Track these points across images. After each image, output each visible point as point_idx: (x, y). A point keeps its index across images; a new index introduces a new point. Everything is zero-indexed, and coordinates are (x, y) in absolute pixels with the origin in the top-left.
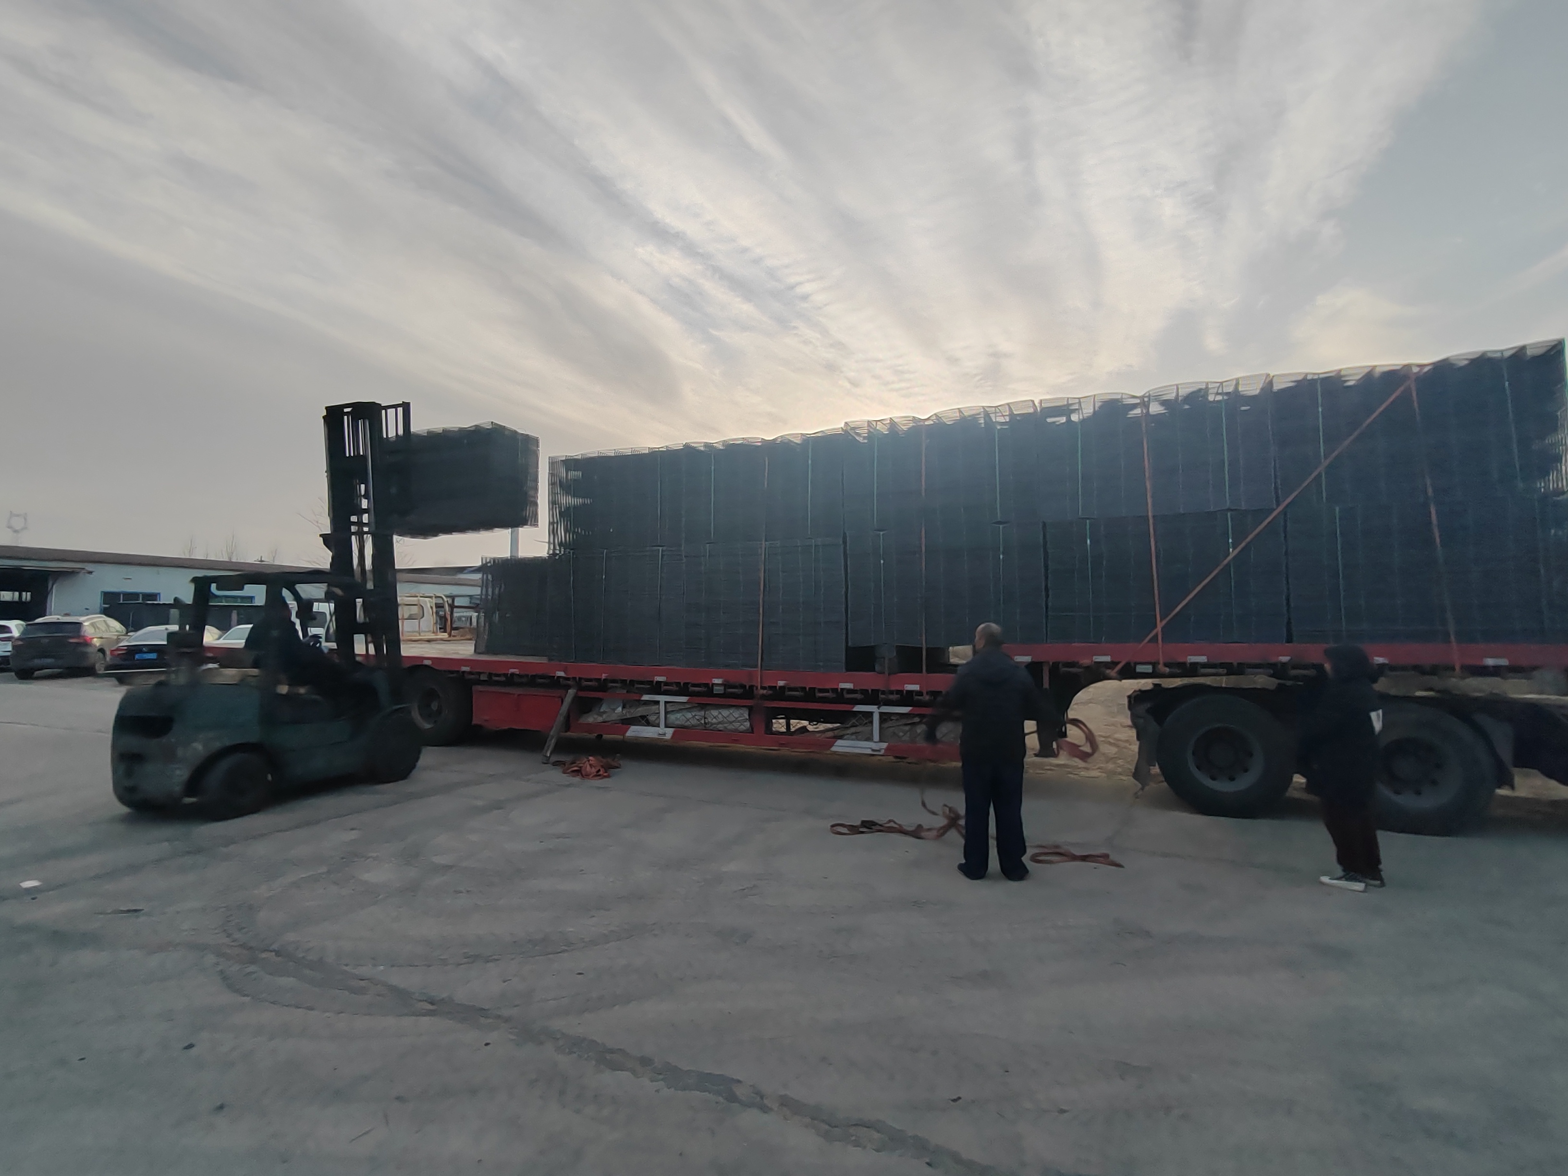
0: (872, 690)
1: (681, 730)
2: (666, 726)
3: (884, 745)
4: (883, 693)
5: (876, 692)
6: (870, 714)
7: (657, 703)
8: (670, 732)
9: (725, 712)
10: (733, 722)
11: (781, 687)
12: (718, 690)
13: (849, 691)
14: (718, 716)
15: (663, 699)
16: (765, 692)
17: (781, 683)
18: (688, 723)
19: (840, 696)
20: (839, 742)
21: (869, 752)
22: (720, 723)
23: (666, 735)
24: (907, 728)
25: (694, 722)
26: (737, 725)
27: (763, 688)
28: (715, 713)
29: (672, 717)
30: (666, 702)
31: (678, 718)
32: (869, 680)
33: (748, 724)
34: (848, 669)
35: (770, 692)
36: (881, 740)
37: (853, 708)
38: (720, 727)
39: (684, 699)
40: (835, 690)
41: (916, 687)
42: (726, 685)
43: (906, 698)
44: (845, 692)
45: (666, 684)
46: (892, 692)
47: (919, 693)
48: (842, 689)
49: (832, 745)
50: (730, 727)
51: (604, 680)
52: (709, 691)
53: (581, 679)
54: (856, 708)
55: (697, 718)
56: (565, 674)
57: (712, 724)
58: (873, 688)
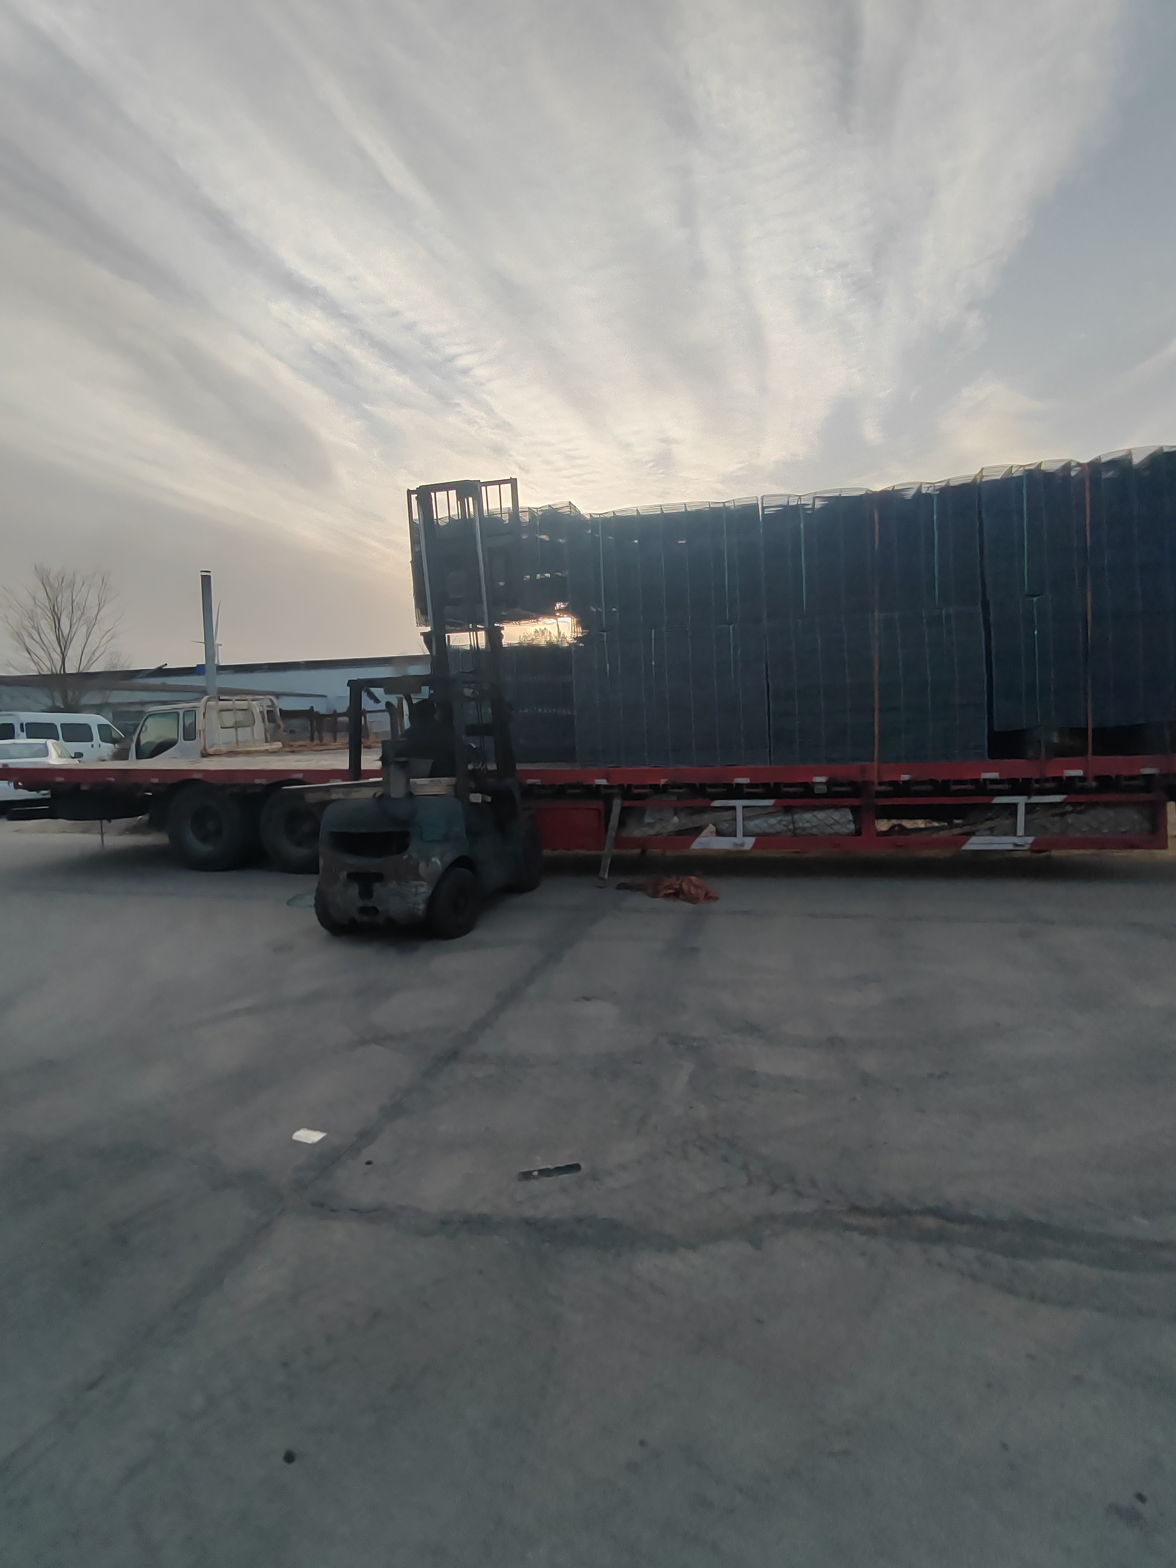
0: (1023, 779)
1: (762, 838)
2: (745, 835)
3: (1030, 839)
4: (1037, 781)
5: (1027, 781)
6: (1015, 806)
7: (733, 808)
8: (749, 843)
9: (821, 815)
10: (832, 824)
11: (904, 782)
12: (818, 790)
13: (993, 781)
14: (809, 820)
15: (739, 804)
16: (883, 788)
17: (905, 777)
18: (771, 831)
19: (982, 788)
20: (973, 839)
21: (1011, 847)
22: (814, 827)
23: (746, 845)
24: (1056, 819)
25: (780, 828)
26: (837, 828)
27: (881, 784)
28: (807, 816)
29: (753, 825)
30: (744, 807)
31: (760, 824)
32: (1019, 768)
33: (852, 827)
34: (992, 756)
35: (889, 788)
36: (1027, 834)
37: (992, 800)
38: (814, 831)
39: (769, 802)
40: (976, 781)
41: (1079, 773)
42: (829, 784)
43: (1064, 785)
44: (988, 783)
45: (749, 786)
46: (1047, 780)
47: (1082, 779)
48: (985, 780)
49: (964, 844)
50: (829, 830)
51: (663, 785)
52: (808, 790)
53: (629, 786)
54: (998, 800)
55: (784, 823)
56: (608, 780)
57: (804, 829)
58: (1024, 777)
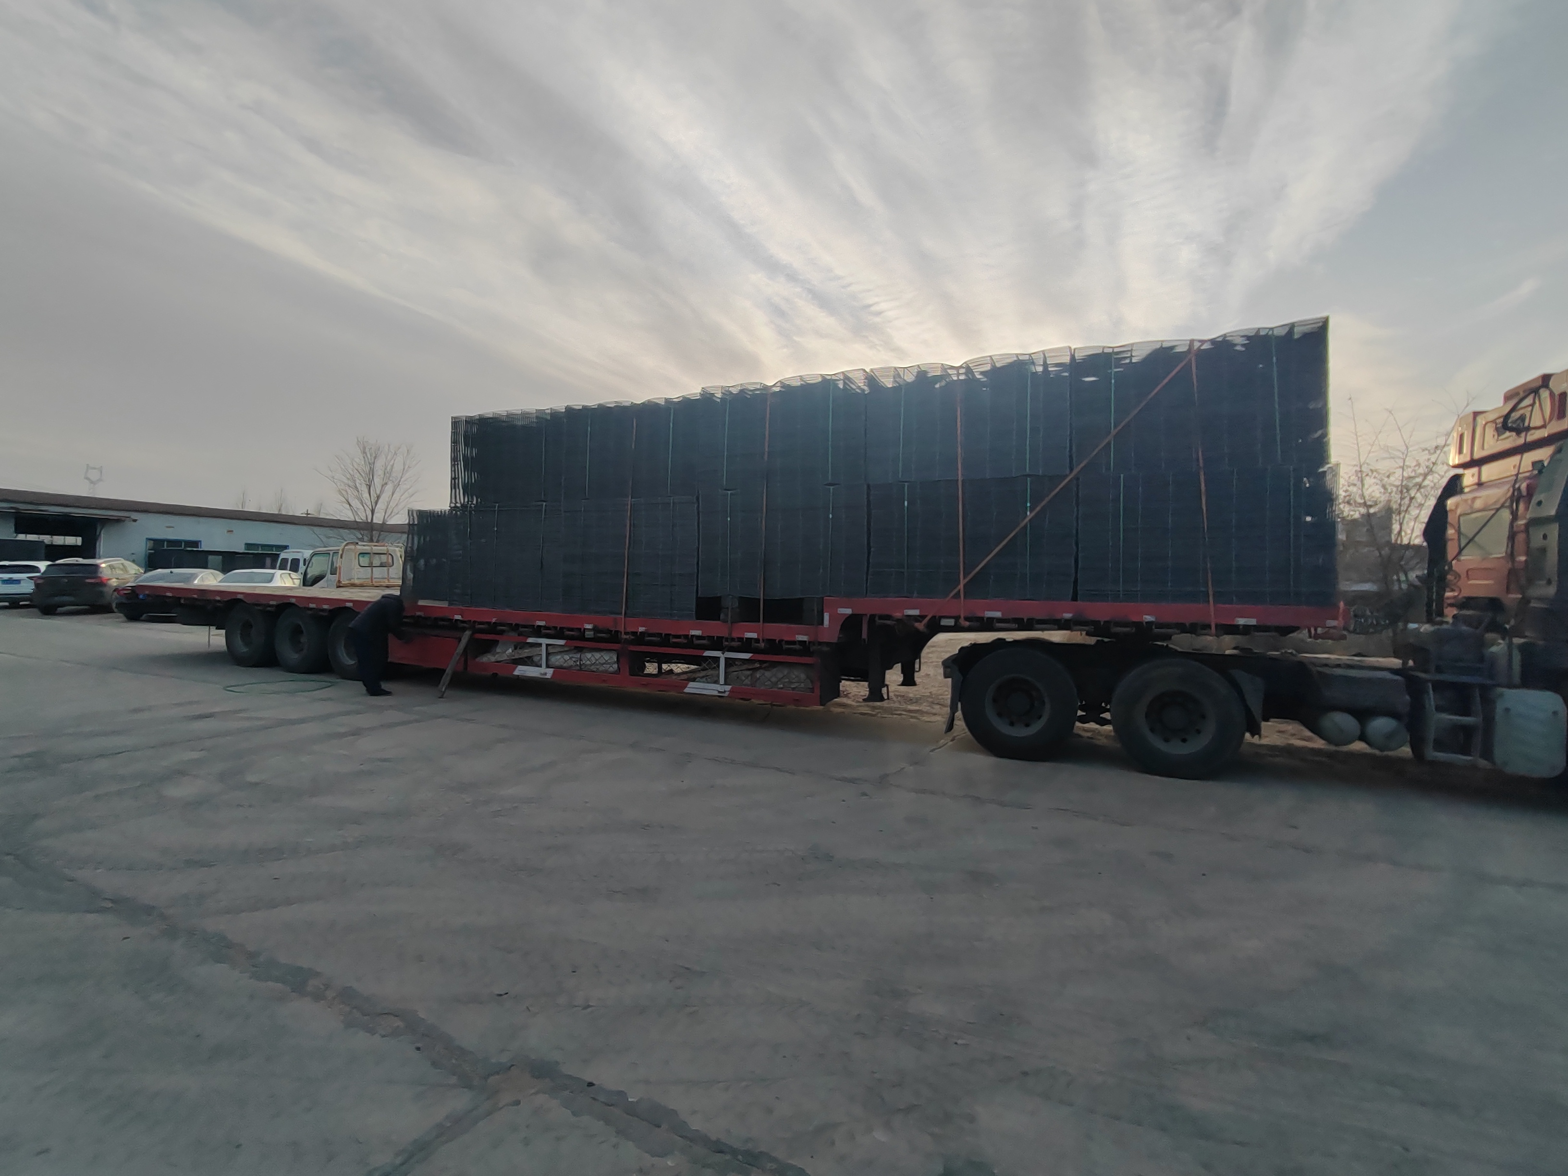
0: (717, 637)
1: (560, 670)
2: (548, 666)
3: (728, 688)
4: (727, 640)
5: (720, 638)
6: (717, 659)
7: (540, 645)
8: (550, 673)
9: (597, 655)
10: (604, 664)
11: (641, 633)
12: (589, 634)
13: (699, 638)
14: (591, 658)
15: (544, 641)
16: (628, 637)
17: (641, 629)
18: (566, 665)
19: (690, 642)
20: (691, 684)
21: (716, 693)
22: (592, 664)
23: (547, 675)
24: (749, 673)
25: (571, 663)
26: (607, 666)
27: (626, 633)
28: (589, 655)
29: (552, 659)
30: (547, 645)
31: (557, 660)
32: (716, 628)
33: (616, 666)
34: (698, 618)
35: (633, 637)
36: (726, 683)
37: (703, 652)
38: (592, 668)
39: (562, 642)
40: (686, 636)
41: (754, 635)
42: (595, 629)
43: (746, 645)
44: (695, 639)
45: (546, 628)
46: (733, 640)
47: (757, 640)
48: (692, 636)
49: (686, 687)
50: (602, 668)
51: (494, 623)
52: (580, 635)
53: (475, 622)
54: (707, 653)
55: (574, 659)
56: (462, 617)
57: (586, 665)
58: (718, 635)
